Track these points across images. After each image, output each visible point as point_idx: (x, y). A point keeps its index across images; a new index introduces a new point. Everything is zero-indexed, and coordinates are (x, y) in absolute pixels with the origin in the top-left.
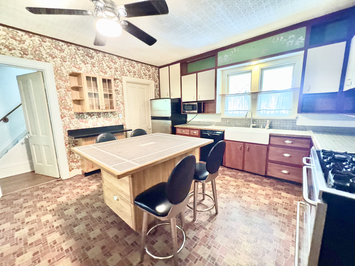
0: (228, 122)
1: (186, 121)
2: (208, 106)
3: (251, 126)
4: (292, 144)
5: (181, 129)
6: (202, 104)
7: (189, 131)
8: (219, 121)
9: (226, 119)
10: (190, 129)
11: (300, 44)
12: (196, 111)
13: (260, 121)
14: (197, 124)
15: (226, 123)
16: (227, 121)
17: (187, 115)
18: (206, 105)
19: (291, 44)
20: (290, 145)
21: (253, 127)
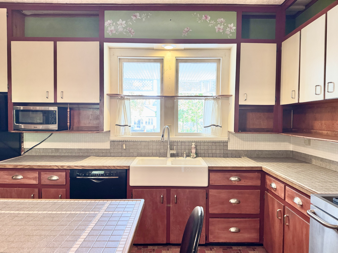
0: (124, 148)
1: (20, 148)
2: (79, 114)
3: (169, 155)
4: (240, 182)
5: (11, 172)
6: (68, 110)
7: (36, 175)
8: (106, 146)
9: (121, 143)
10: (41, 170)
11: (231, 33)
12: (55, 127)
13: (179, 144)
14: (50, 154)
15: (120, 150)
16: (122, 146)
17: (22, 133)
18: (76, 113)
19: (221, 31)
20: (237, 184)
21: (172, 155)
